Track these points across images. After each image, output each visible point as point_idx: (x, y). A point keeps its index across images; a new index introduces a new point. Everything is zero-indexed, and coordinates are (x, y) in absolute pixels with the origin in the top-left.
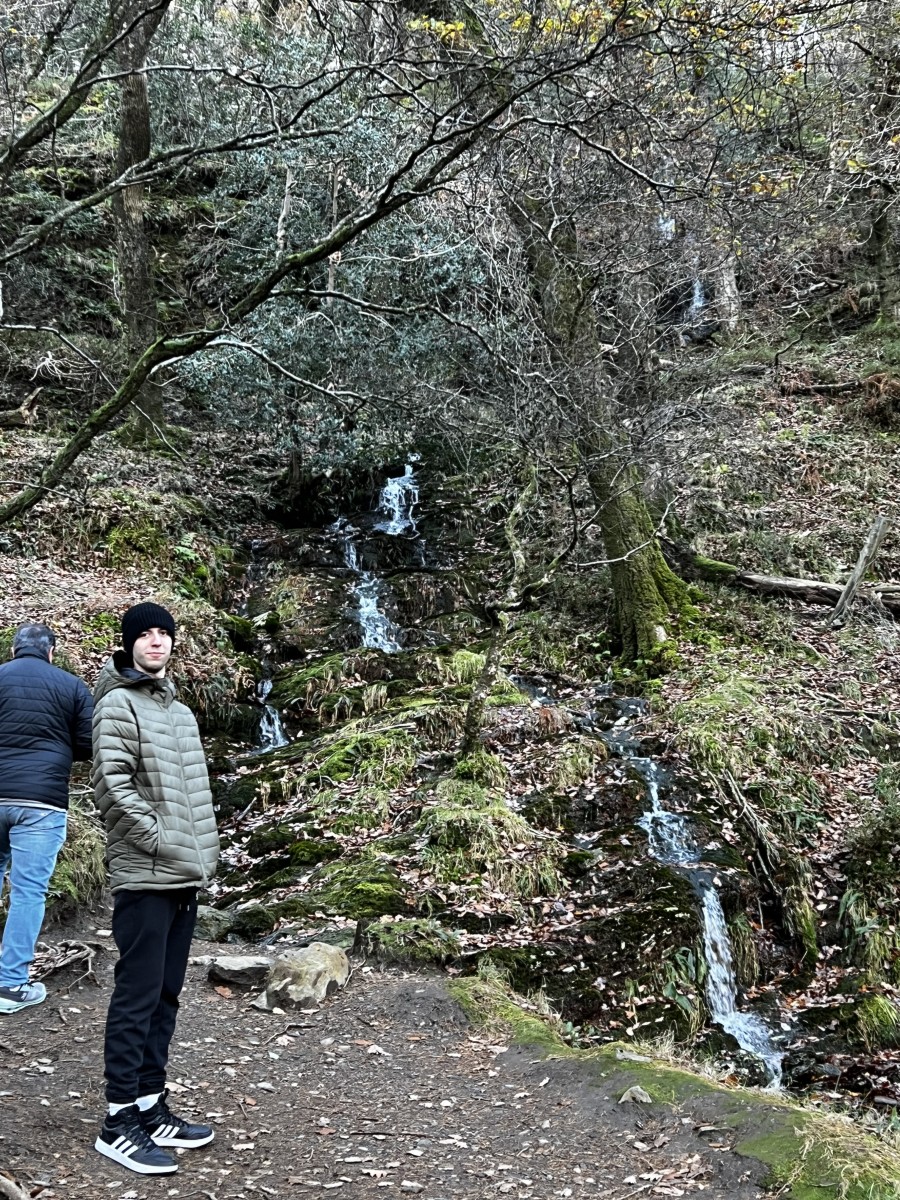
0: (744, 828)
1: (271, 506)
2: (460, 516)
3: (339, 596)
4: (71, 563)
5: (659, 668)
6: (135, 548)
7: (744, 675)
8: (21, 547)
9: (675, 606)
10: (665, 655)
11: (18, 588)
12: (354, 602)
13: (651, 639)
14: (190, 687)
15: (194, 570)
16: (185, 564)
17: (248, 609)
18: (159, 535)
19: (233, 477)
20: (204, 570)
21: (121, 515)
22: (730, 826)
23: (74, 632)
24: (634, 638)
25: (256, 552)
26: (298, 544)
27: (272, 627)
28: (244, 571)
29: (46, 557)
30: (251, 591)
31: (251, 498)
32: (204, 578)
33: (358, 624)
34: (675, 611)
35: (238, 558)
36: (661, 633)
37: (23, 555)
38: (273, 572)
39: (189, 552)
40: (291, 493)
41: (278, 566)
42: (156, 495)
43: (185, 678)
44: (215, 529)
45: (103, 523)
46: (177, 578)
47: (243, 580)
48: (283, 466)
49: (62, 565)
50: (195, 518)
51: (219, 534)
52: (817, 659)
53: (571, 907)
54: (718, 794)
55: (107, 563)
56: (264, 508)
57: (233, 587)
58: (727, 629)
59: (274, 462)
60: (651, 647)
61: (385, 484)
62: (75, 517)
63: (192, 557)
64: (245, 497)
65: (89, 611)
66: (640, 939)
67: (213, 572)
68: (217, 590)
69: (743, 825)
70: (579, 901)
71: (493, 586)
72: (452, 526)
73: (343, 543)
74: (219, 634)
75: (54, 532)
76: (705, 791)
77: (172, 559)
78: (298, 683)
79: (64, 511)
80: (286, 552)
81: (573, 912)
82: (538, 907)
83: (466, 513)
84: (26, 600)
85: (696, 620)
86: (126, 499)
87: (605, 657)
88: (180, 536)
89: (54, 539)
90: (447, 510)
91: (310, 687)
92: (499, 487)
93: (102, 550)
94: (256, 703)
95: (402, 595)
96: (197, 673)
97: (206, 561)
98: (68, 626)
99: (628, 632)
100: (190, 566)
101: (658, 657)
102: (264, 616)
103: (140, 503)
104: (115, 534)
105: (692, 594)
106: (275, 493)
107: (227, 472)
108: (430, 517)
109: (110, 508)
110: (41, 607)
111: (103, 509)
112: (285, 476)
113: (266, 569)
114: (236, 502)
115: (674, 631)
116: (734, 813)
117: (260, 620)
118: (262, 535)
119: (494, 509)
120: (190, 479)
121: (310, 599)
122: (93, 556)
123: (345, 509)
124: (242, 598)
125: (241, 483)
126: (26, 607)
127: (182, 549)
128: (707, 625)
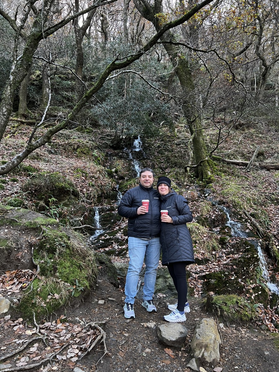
0: (252, 225)
1: (111, 145)
2: (151, 148)
3: (130, 165)
4: (68, 156)
5: (210, 181)
6: (83, 153)
7: (233, 183)
8: (56, 153)
9: (211, 166)
10: (211, 178)
11: (56, 162)
12: (134, 166)
13: (207, 175)
14: (101, 187)
15: (97, 158)
16: (95, 157)
17: (110, 168)
18: (89, 150)
19: (102, 138)
20: (99, 158)
21: (80, 145)
22: (249, 225)
23: (71, 173)
24: (202, 174)
25: (109, 155)
26: (119, 153)
27: (116, 172)
28: (108, 159)
29: (62, 155)
30: (110, 164)
31: (107, 143)
32: (99, 160)
33: (136, 171)
34: (211, 168)
35: (106, 156)
36: (209, 173)
37: (57, 155)
38: (114, 159)
39: (96, 154)
40: (115, 142)
41: (115, 158)
42: (87, 141)
43: (100, 185)
44: (100, 149)
45: (76, 147)
46: (93, 160)
47: (108, 161)
48: (113, 136)
49: (66, 157)
50: (96, 147)
51: (101, 151)
52: (248, 179)
53: (224, 255)
54: (243, 215)
55: (77, 157)
56: (109, 145)
57: (105, 163)
58: (225, 172)
59: (111, 136)
60: (207, 176)
61: (134, 141)
62: (69, 146)
63: (97, 155)
64: (106, 143)
65: (75, 168)
66: (249, 266)
67: (101, 159)
68: (102, 163)
69: (252, 224)
70: (226, 253)
71: (162, 162)
72: (150, 150)
73: (128, 153)
74: (105, 174)
75: (64, 149)
76: (240, 215)
77: (92, 156)
78: (126, 185)
79: (66, 144)
80: (116, 155)
81: (225, 256)
82: (215, 255)
83: (153, 147)
84: (58, 165)
85: (217, 170)
86: (81, 142)
87: (194, 179)
88: (93, 151)
89: (64, 151)
90: (148, 146)
91: (129, 187)
92: (159, 141)
93: (76, 154)
94: (116, 191)
95: (144, 164)
96: (103, 184)
97: (100, 156)
98: (70, 172)
99: (201, 173)
100: (96, 158)
101: (210, 179)
102: (114, 169)
103: (84, 143)
104: (78, 150)
105: (215, 164)
106: (112, 142)
107: (101, 138)
108: (145, 148)
109: (77, 144)
110: (62, 167)
111: (75, 144)
112: (114, 139)
113: (113, 159)
114: (104, 144)
115: (212, 172)
116: (249, 221)
117: (113, 170)
118: (111, 151)
119: (158, 146)
120: (93, 139)
121: (124, 165)
122: (74, 155)
123: (126, 146)
124: (108, 165)
125: (104, 140)
126: (58, 167)
127: (94, 154)
128: (220, 171)
